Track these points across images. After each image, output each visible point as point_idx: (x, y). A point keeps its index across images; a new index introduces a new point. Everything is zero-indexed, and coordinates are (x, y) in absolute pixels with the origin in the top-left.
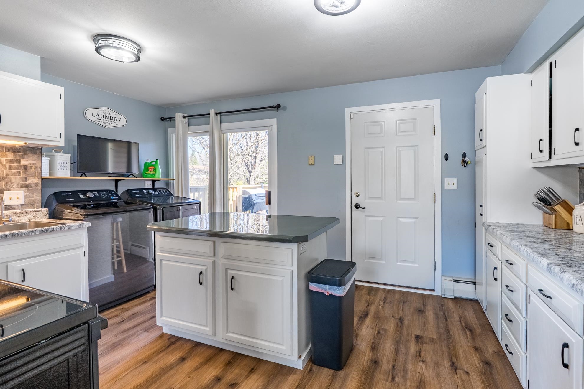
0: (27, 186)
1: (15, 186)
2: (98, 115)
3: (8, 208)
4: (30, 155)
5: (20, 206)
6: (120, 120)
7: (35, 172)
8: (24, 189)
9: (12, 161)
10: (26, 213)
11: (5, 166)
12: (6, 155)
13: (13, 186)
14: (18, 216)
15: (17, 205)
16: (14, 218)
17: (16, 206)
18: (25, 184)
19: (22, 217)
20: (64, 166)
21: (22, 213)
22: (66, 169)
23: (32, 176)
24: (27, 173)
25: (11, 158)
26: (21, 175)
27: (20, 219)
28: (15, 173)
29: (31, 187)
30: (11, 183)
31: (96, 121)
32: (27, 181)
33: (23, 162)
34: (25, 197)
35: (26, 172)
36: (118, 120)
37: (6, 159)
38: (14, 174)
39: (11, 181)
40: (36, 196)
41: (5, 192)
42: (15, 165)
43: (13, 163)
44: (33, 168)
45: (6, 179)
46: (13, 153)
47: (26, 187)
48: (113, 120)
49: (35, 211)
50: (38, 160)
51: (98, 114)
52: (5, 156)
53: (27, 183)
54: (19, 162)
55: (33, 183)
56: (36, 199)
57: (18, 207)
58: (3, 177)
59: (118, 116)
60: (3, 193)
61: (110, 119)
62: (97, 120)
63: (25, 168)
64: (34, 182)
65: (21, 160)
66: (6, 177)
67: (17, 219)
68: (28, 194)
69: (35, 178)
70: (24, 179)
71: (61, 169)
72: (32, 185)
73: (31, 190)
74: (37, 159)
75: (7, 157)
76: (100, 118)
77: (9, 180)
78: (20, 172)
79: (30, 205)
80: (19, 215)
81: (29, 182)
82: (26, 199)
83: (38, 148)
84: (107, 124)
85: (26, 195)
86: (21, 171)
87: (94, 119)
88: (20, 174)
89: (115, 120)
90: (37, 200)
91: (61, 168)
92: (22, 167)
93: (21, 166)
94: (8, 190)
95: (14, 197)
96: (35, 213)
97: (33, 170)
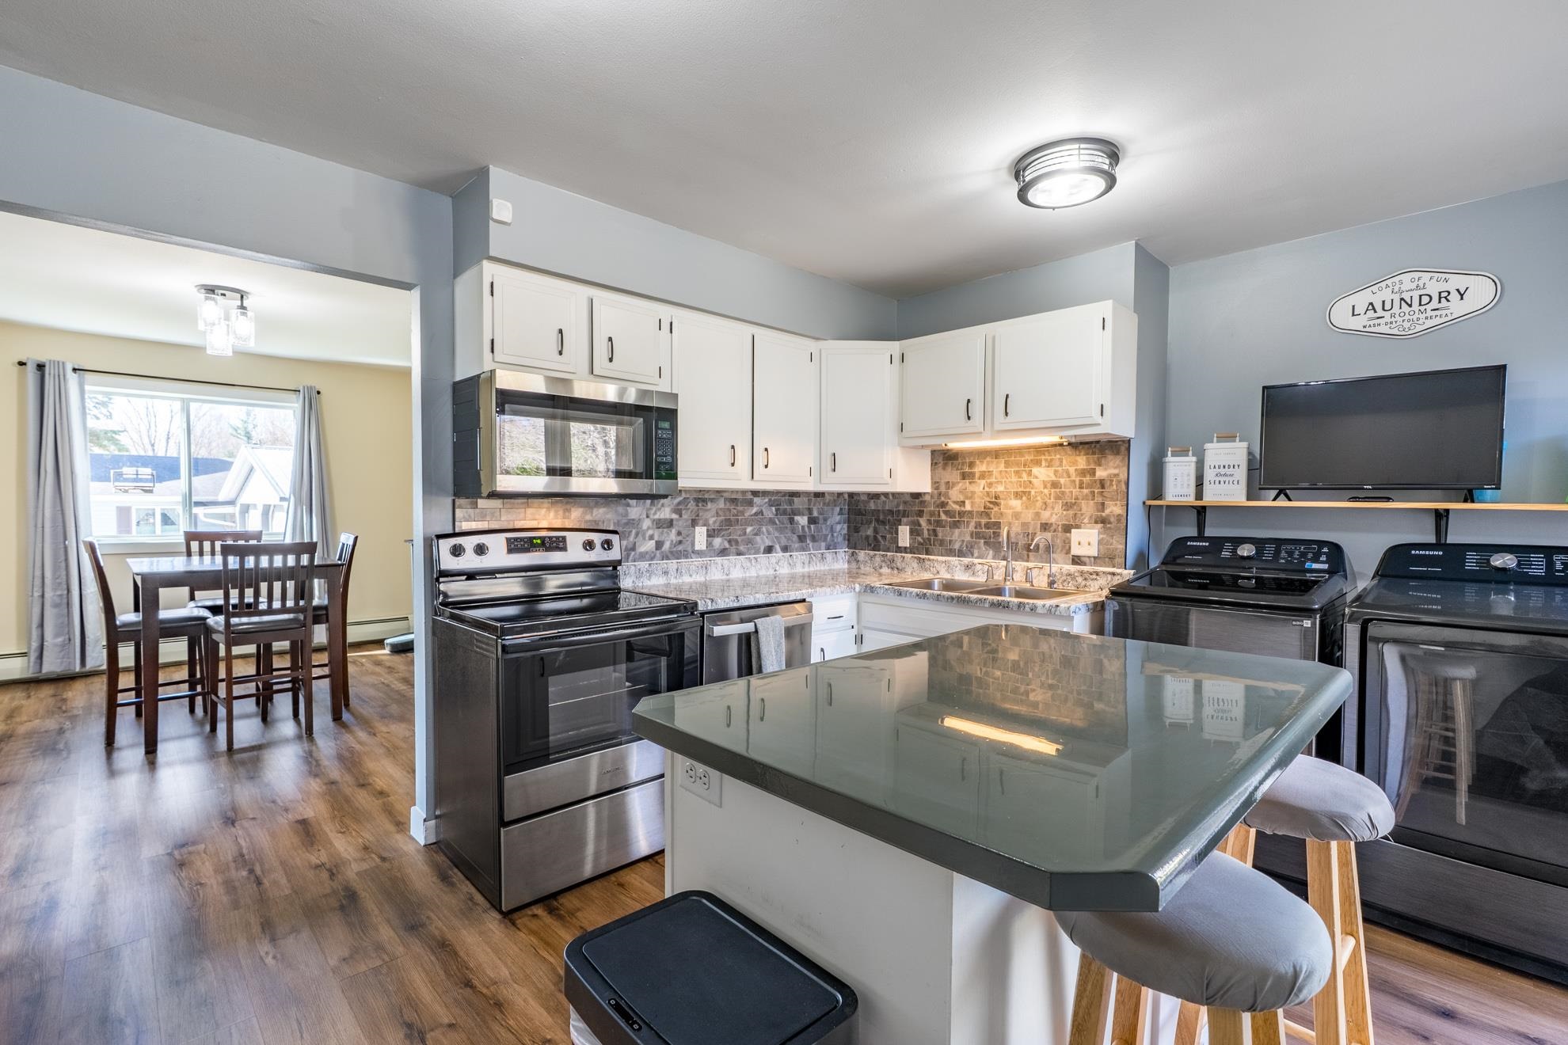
0: (1104, 521)
1: (1086, 521)
2: (1370, 307)
3: (1077, 560)
4: (1110, 457)
5: (1092, 559)
6: (1462, 295)
7: (1117, 490)
8: (1100, 525)
9: (1083, 473)
10: (1097, 575)
11: (1074, 481)
12: (1076, 461)
13: (1083, 519)
14: (1085, 579)
15: (1089, 557)
16: (1080, 579)
17: (1087, 559)
18: (1101, 515)
19: (1091, 582)
20: (1225, 475)
21: (1091, 574)
22: (1231, 482)
23: (1112, 499)
24: (1105, 494)
25: (1082, 467)
26: (1096, 499)
27: (1088, 584)
28: (1087, 495)
29: (1110, 523)
30: (1082, 515)
31: (1365, 327)
32: (1103, 511)
33: (1101, 473)
34: (1100, 542)
35: (1102, 492)
36: (1455, 296)
37: (1076, 470)
38: (1085, 498)
39: (1080, 510)
40: (1118, 542)
41: (1073, 530)
42: (1087, 479)
43: (1085, 476)
44: (1114, 483)
45: (1075, 507)
46: (1085, 457)
47: (1102, 523)
48: (1434, 304)
49: (1110, 573)
50: (1123, 467)
51: (1371, 304)
52: (1075, 463)
53: (1104, 514)
54: (1093, 472)
55: (1114, 515)
56: (1116, 549)
57: (1090, 561)
58: (1071, 503)
59: (1456, 282)
60: (1070, 533)
61: (1420, 305)
62: (1368, 323)
63: (1102, 484)
64: (1114, 513)
65: (1097, 468)
66: (1075, 503)
67: (1084, 583)
68: (1105, 536)
69: (1116, 504)
70: (1100, 507)
71: (1217, 482)
72: (1112, 519)
73: (1110, 528)
74: (1121, 464)
75: (1077, 465)
76: (1380, 313)
77: (1079, 508)
78: (1094, 492)
79: (1107, 559)
80: (1086, 576)
81: (1107, 511)
82: (1101, 547)
83: (1123, 441)
84: (1406, 325)
85: (1102, 539)
86: (1096, 491)
87: (1357, 323)
88: (1094, 496)
89: (1443, 300)
90: (1118, 551)
91: (1217, 479)
92: (1098, 482)
93: (1095, 481)
94: (1078, 527)
95: (1084, 542)
96: (1109, 577)
97: (1115, 487)
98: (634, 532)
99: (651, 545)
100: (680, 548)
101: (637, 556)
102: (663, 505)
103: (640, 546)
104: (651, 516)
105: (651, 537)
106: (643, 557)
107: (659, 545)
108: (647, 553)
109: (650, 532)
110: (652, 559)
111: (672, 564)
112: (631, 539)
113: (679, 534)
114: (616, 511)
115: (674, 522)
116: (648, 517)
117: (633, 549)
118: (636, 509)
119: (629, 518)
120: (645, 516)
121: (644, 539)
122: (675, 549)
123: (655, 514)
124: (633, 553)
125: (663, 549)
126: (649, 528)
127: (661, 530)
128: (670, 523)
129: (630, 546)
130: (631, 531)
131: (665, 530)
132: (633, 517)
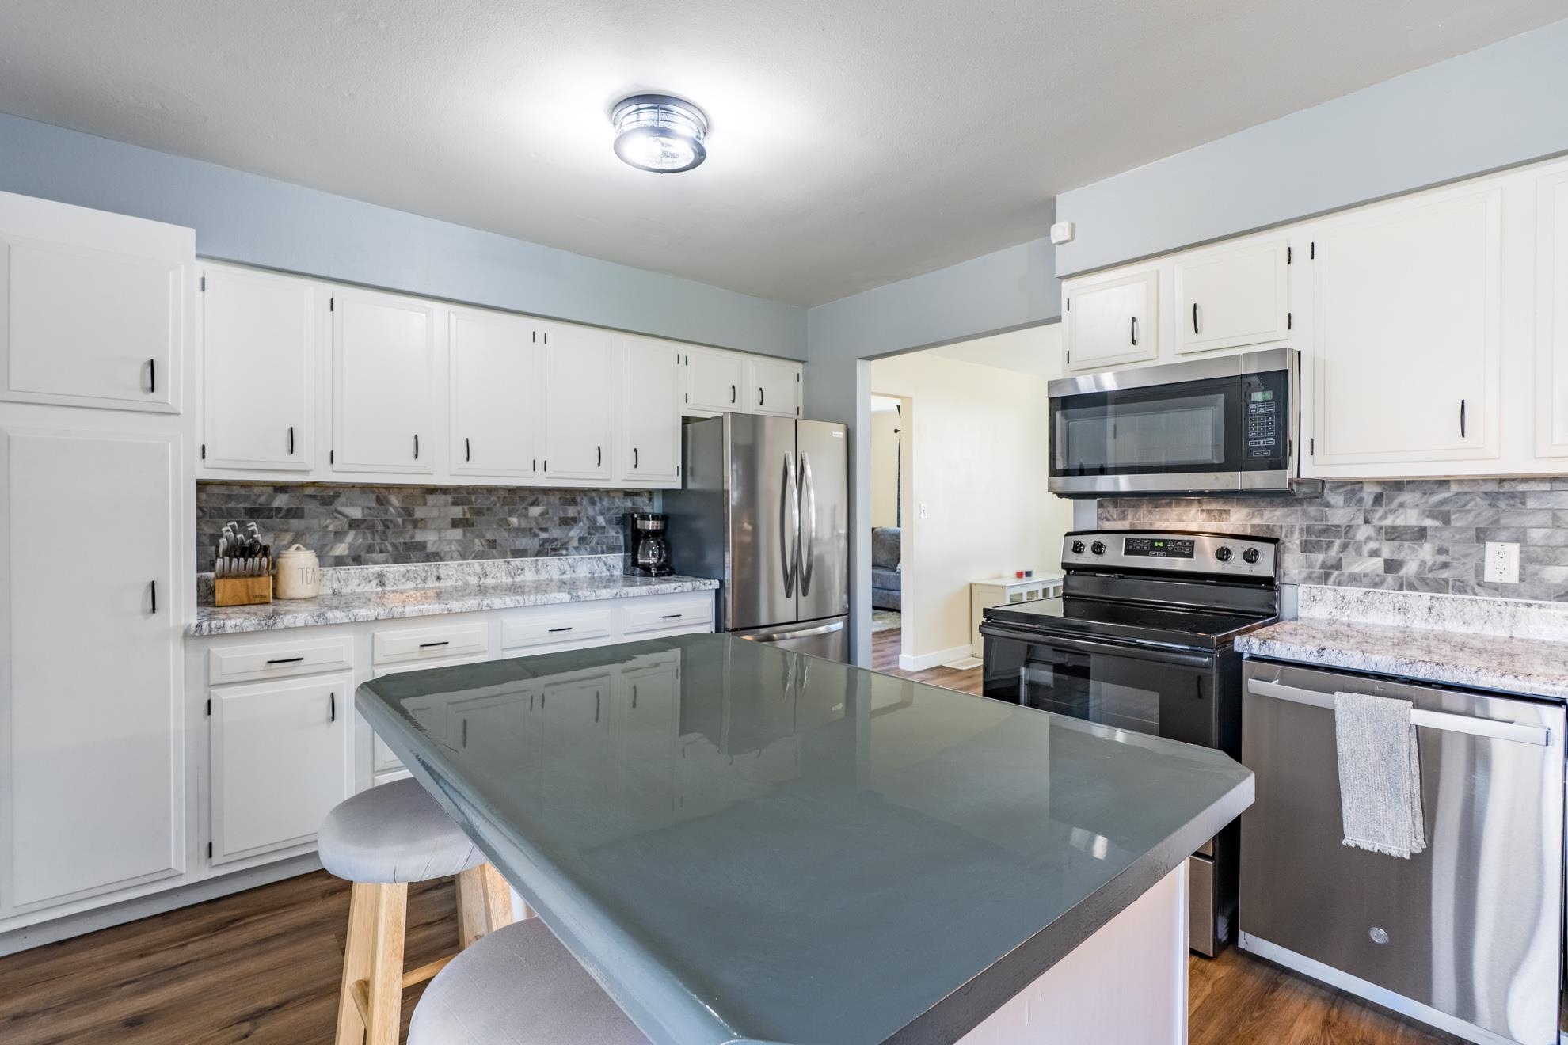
98: (1338, 543)
99: (1377, 564)
100: (1445, 574)
101: (1344, 578)
102: (1401, 505)
103: (1350, 564)
104: (1376, 522)
105: (1375, 553)
106: (1355, 580)
107: (1392, 566)
108: (1365, 575)
109: (1373, 545)
110: (1376, 585)
111: (1420, 600)
112: (1334, 551)
113: (1441, 551)
114: (1304, 513)
115: (1429, 533)
116: (1367, 522)
117: (1338, 566)
118: (1340, 512)
119: (1329, 524)
120: (1361, 521)
121: (1359, 553)
122: (1430, 576)
123: (1383, 517)
124: (1336, 573)
125: (1402, 572)
126: (1369, 539)
127: (1396, 543)
128: (1421, 534)
129: (1332, 562)
130: (1333, 542)
131: (1407, 544)
132: (1336, 522)
